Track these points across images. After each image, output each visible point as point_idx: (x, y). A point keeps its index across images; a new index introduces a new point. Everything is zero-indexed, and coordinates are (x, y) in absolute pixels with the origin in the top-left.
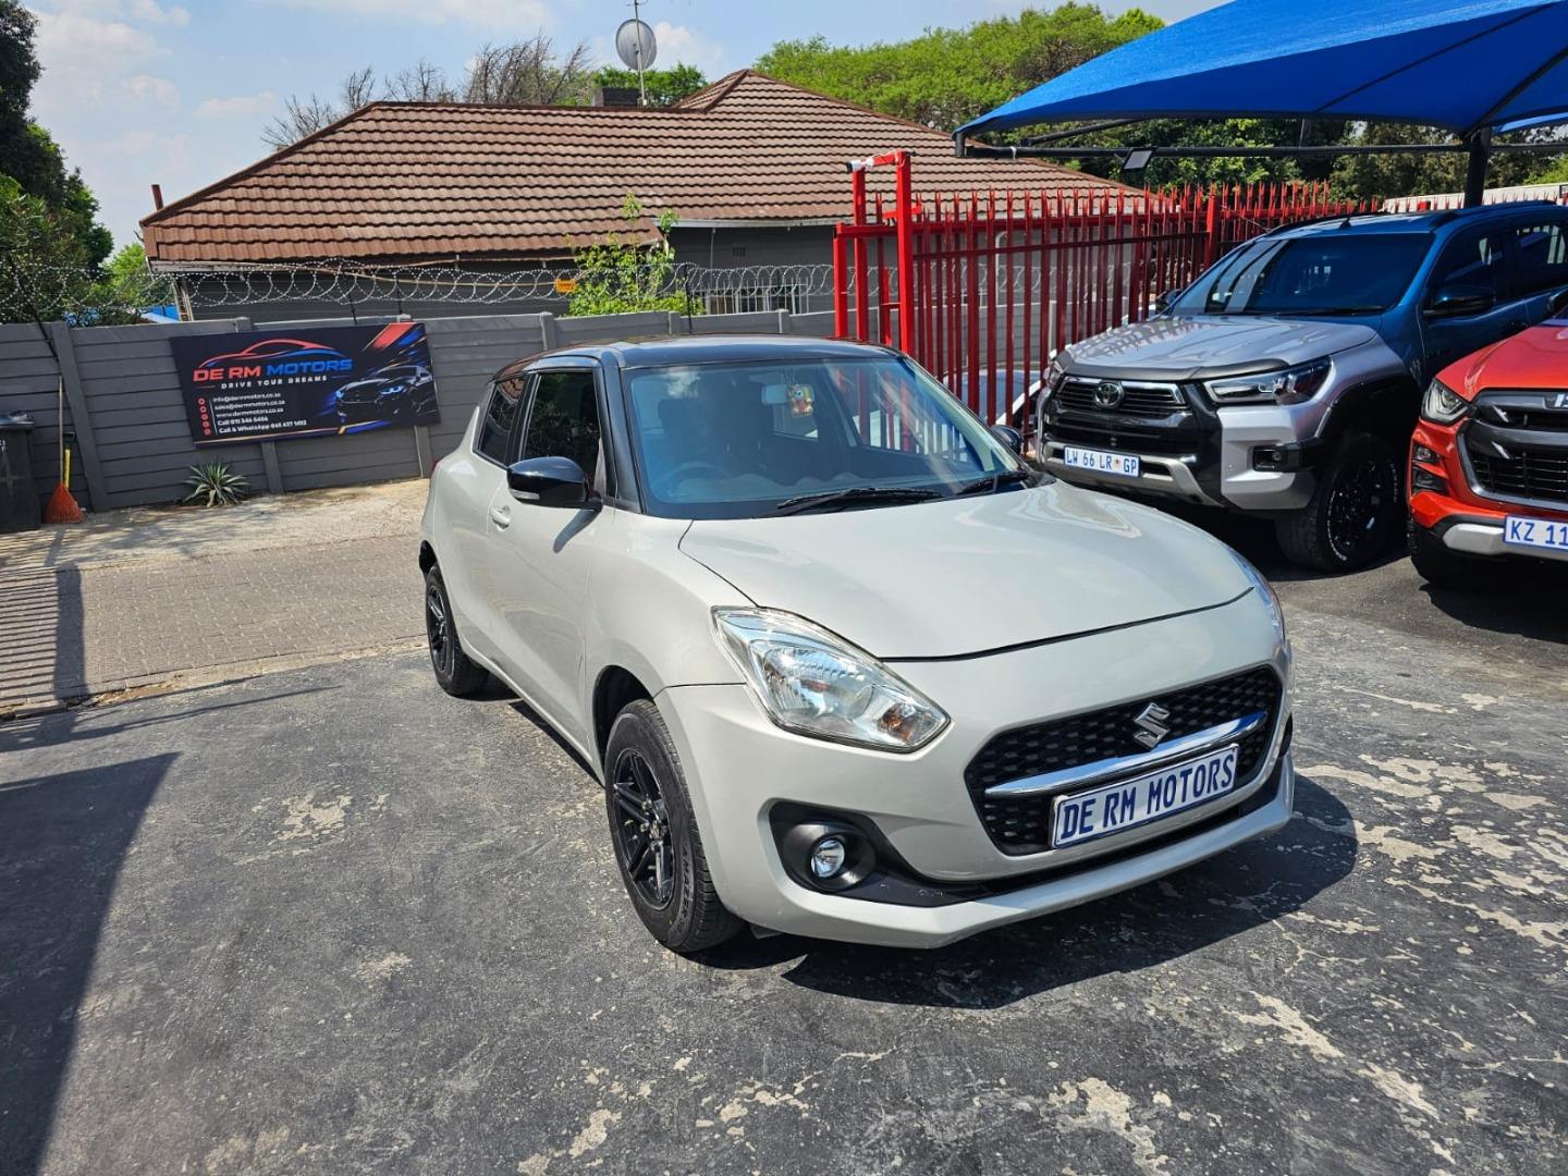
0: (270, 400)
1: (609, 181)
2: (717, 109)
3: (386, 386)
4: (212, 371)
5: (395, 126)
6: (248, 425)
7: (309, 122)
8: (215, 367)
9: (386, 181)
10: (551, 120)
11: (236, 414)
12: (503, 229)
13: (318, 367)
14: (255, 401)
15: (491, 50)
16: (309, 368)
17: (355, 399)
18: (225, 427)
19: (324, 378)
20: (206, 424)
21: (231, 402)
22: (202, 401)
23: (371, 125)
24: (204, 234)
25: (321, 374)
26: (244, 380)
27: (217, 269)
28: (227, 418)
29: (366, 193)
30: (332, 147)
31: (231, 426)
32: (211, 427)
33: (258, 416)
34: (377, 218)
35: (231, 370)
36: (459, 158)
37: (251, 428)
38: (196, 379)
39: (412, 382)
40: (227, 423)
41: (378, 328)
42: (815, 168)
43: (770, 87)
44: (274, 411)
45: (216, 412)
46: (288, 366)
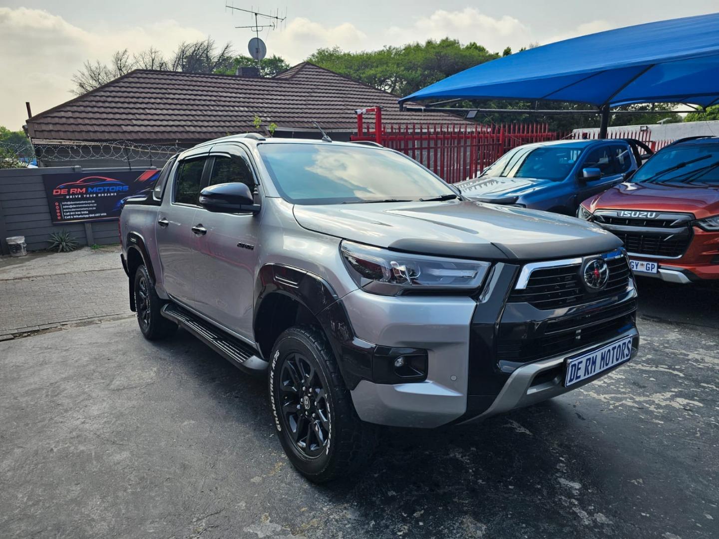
0: (89, 204)
1: (246, 109)
2: (294, 79)
4: (62, 190)
5: (146, 80)
6: (79, 215)
9: (143, 106)
10: (219, 81)
11: (73, 210)
12: (198, 129)
13: (113, 189)
14: (82, 204)
15: (185, 45)
16: (108, 189)
18: (68, 216)
19: (115, 194)
20: (59, 214)
21: (70, 204)
22: (57, 204)
23: (136, 80)
24: (58, 127)
26: (77, 194)
27: (63, 143)
28: (69, 212)
29: (134, 111)
30: (118, 89)
31: (70, 215)
32: (61, 216)
33: (83, 211)
34: (139, 123)
35: (72, 190)
36: (177, 96)
37: (81, 216)
38: (54, 193)
40: (68, 214)
41: (140, 173)
42: (338, 107)
43: (317, 70)
44: (91, 209)
45: (64, 209)
46: (98, 188)
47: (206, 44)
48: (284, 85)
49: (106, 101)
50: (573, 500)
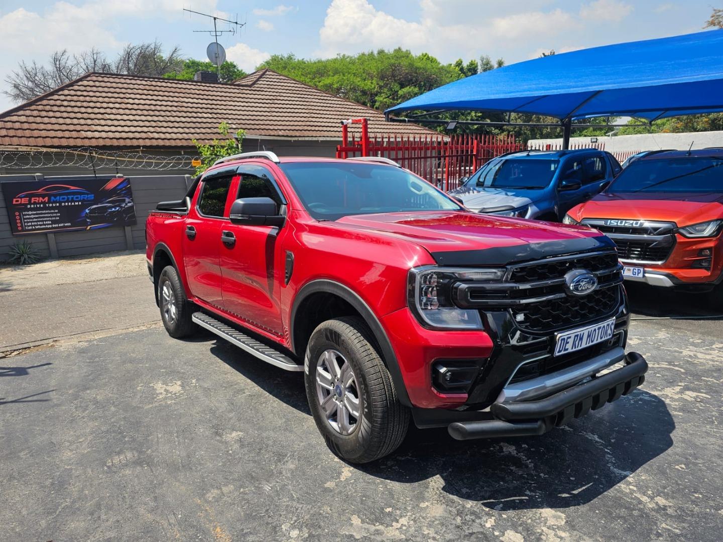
0: (52, 213)
1: (210, 116)
2: (255, 86)
3: (111, 208)
4: (23, 199)
5: (103, 84)
6: (41, 225)
7: (31, 73)
8: (23, 197)
9: (102, 111)
10: (179, 86)
11: (34, 220)
12: (162, 136)
13: (77, 198)
15: (131, 46)
16: (72, 198)
17: (95, 213)
18: (29, 226)
19: (80, 203)
20: (19, 225)
21: (32, 214)
22: (17, 213)
23: (91, 83)
24: (12, 133)
25: (78, 202)
26: (39, 203)
27: (20, 150)
28: (30, 222)
29: (92, 116)
30: (72, 93)
31: (32, 226)
32: (22, 226)
33: (46, 221)
34: (99, 128)
35: (33, 199)
37: (43, 227)
38: (14, 203)
39: (123, 205)
40: (30, 224)
41: (106, 180)
43: (278, 77)
44: (54, 218)
45: (24, 219)
46: (61, 197)
47: (153, 46)
48: (246, 92)
49: (62, 106)
50: (631, 487)
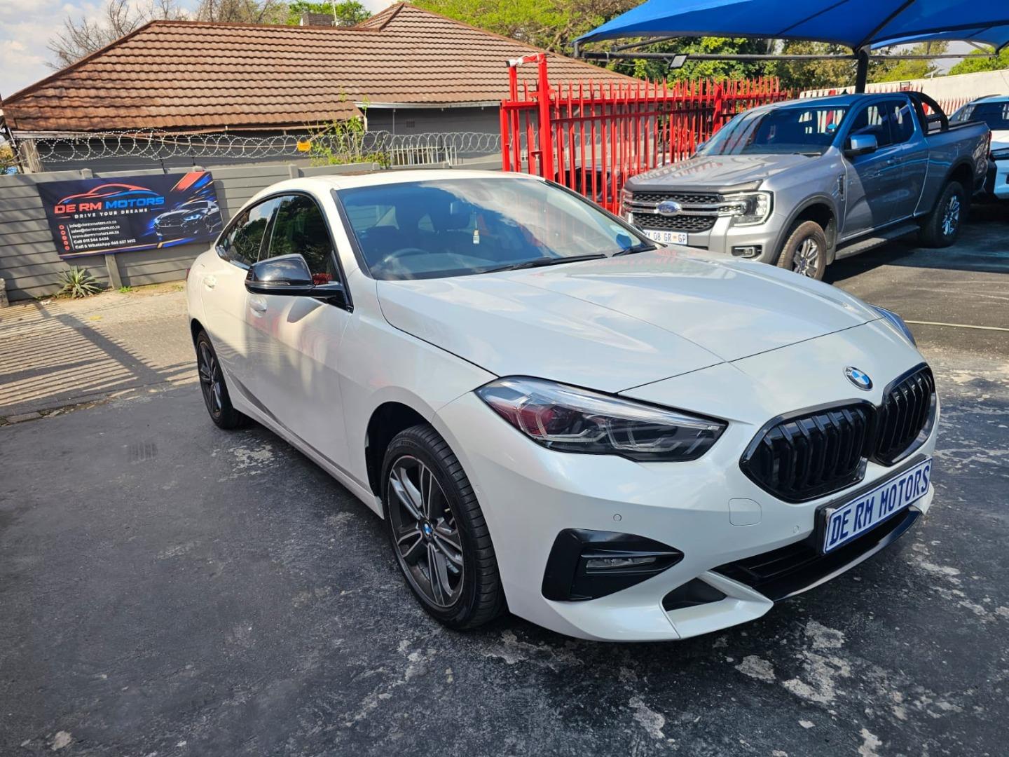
1: (322, 76)
2: (386, 29)
3: (188, 215)
4: (68, 206)
5: (169, 37)
6: (95, 243)
8: (68, 204)
9: (170, 76)
10: (277, 35)
11: (86, 235)
12: (255, 109)
13: (141, 202)
14: (99, 226)
16: (135, 203)
17: (168, 224)
18: (79, 245)
19: (146, 210)
20: (66, 243)
21: (82, 227)
22: (62, 227)
24: (47, 112)
25: (144, 208)
26: (90, 212)
28: (80, 239)
29: (156, 84)
31: (83, 244)
32: (70, 245)
33: (101, 237)
34: (167, 101)
35: (81, 205)
36: (217, 60)
37: (97, 245)
38: (57, 211)
39: (205, 212)
41: (180, 176)
42: (456, 69)
43: (420, 14)
44: (112, 233)
45: (72, 234)
46: (120, 202)
48: (374, 39)
49: (115, 71)
